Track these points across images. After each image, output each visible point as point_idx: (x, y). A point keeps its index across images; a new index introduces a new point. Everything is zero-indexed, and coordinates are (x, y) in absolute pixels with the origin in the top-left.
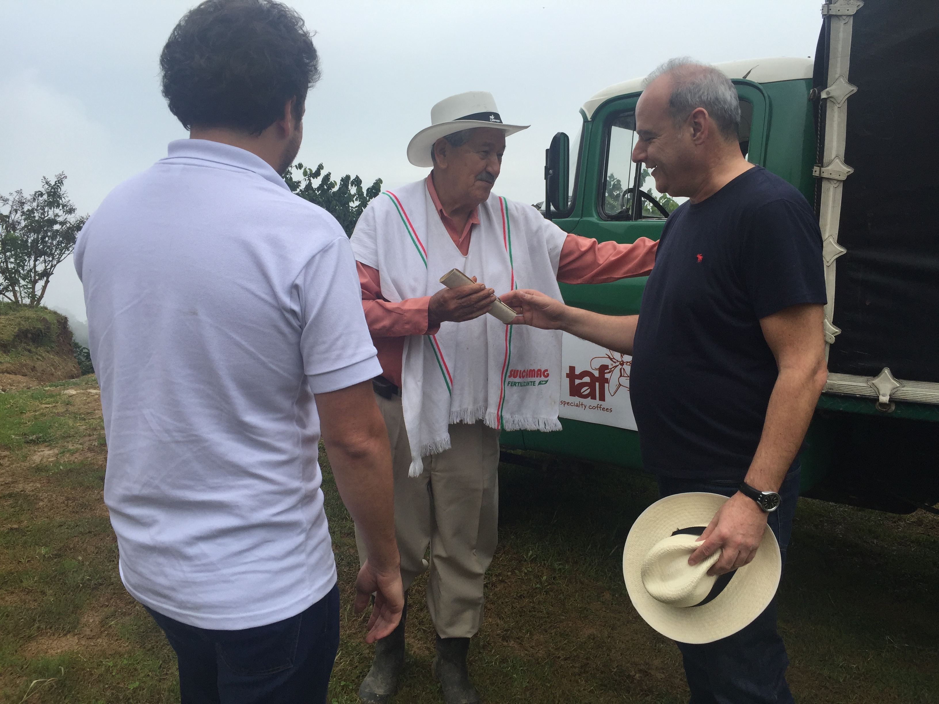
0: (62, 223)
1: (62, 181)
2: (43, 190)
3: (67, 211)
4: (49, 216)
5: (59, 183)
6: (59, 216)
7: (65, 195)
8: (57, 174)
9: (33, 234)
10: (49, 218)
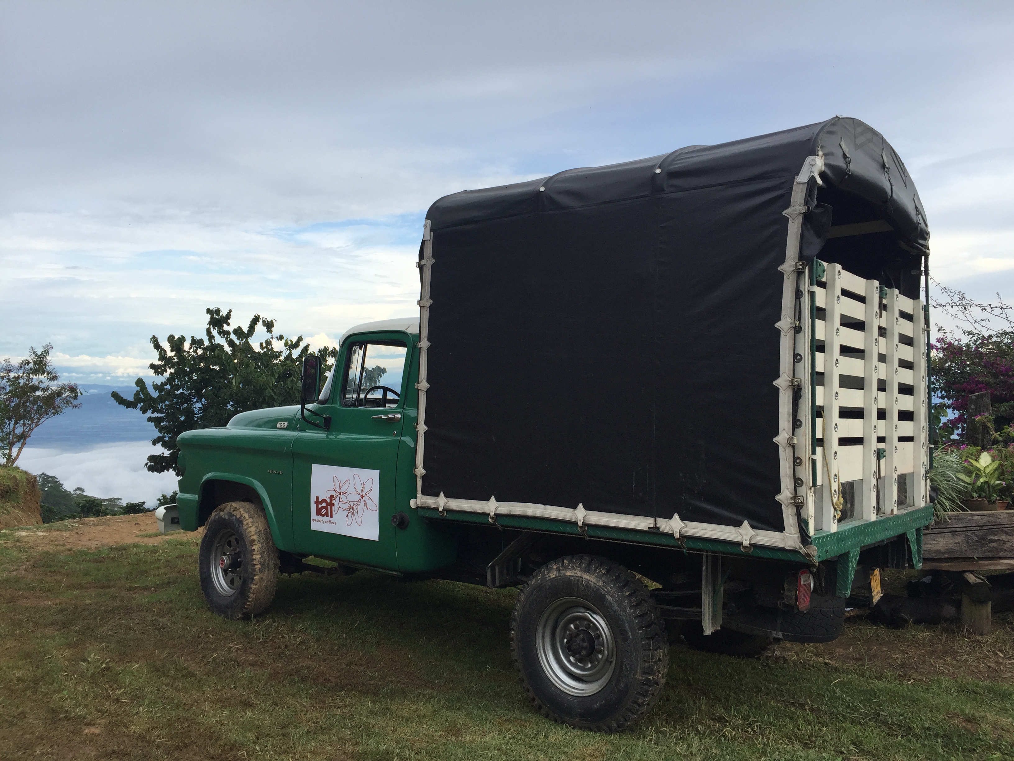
0: (44, 390)
1: (48, 351)
2: (30, 359)
3: (51, 378)
4: (33, 383)
5: (45, 353)
6: (43, 383)
7: (49, 364)
8: (44, 344)
9: (16, 399)
10: (33, 384)
